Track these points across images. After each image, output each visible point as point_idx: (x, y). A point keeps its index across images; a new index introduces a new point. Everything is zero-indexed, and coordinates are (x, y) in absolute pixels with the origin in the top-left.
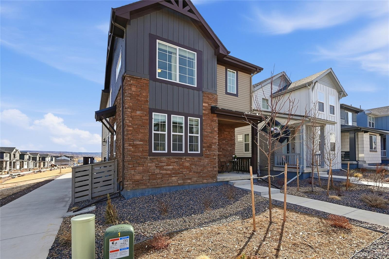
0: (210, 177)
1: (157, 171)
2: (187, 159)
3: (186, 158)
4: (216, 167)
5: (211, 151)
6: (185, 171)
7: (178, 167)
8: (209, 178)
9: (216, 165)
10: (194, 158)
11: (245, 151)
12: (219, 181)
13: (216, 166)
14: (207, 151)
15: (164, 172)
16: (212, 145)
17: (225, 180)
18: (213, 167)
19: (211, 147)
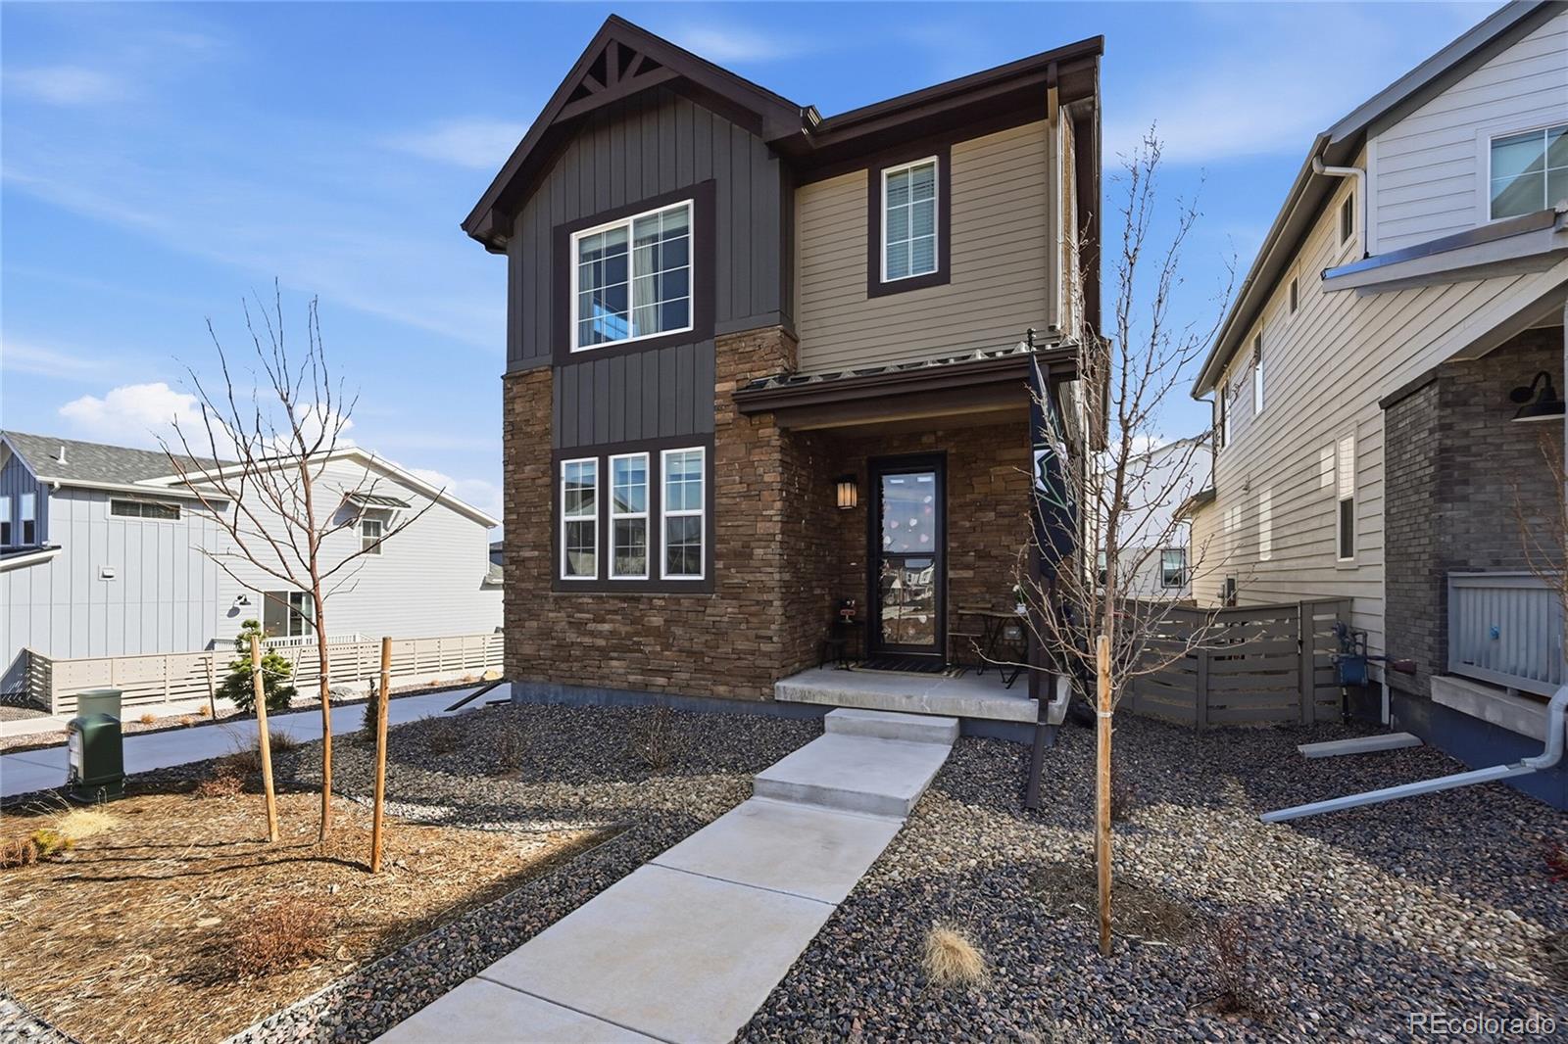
0: (742, 676)
1: (572, 636)
2: (654, 601)
3: (651, 599)
4: (771, 638)
5: (748, 570)
6: (651, 646)
7: (628, 628)
8: (742, 679)
9: (769, 629)
10: (679, 600)
11: (1342, 557)
12: (782, 699)
13: (769, 633)
14: (733, 570)
15: (587, 640)
16: (753, 544)
17: (812, 702)
18: (758, 637)
19: (750, 556)
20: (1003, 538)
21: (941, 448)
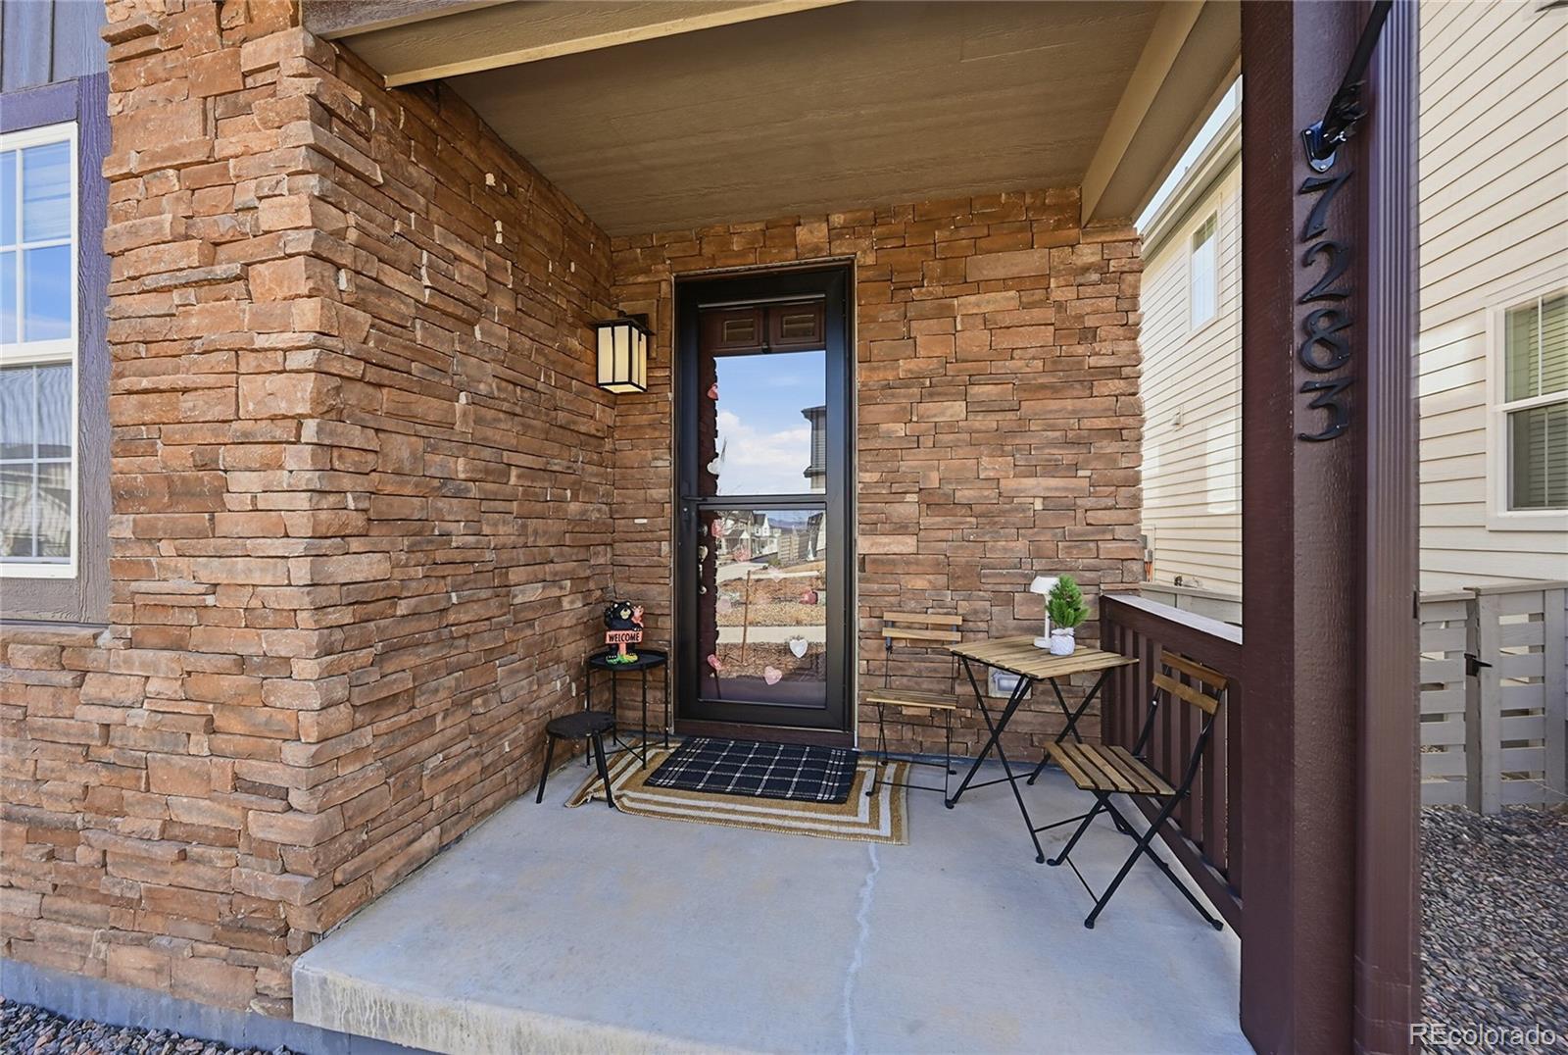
0: (193, 921)
4: (283, 794)
9: (279, 761)
12: (318, 1022)
13: (278, 776)
14: (166, 547)
16: (226, 457)
17: (416, 1042)
18: (239, 783)
19: (219, 498)
20: (985, 461)
21: (841, 249)
